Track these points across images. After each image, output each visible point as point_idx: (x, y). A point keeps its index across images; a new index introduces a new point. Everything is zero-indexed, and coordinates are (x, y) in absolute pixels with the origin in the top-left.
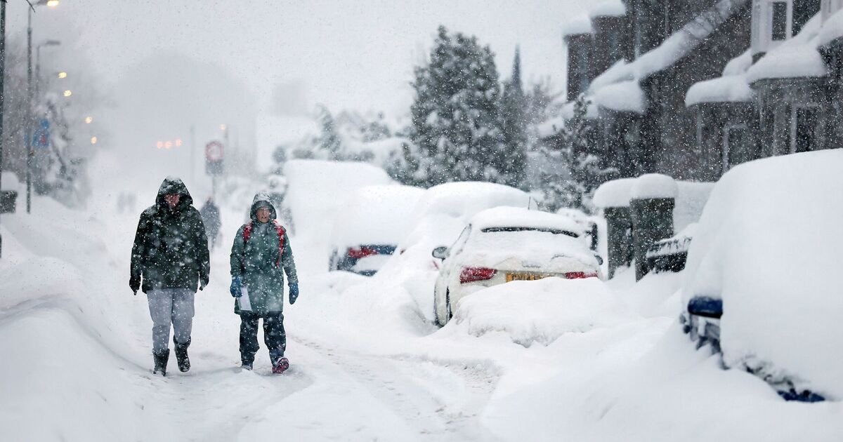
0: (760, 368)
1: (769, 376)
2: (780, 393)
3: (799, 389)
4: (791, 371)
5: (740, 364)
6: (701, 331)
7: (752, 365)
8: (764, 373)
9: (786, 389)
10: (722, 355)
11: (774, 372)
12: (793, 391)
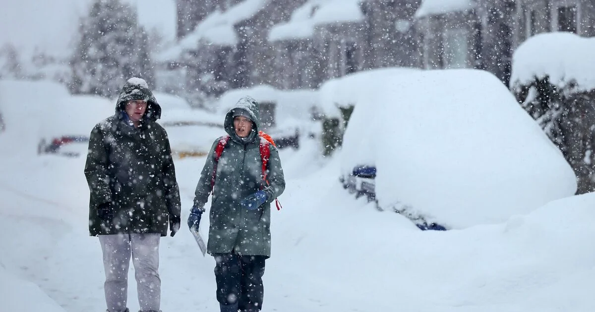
0: (404, 210)
1: (410, 215)
2: (418, 225)
3: (430, 222)
4: (424, 211)
5: (391, 208)
6: (359, 187)
7: (399, 208)
8: (406, 213)
9: (421, 223)
10: (377, 202)
11: (414, 212)
12: (426, 224)
